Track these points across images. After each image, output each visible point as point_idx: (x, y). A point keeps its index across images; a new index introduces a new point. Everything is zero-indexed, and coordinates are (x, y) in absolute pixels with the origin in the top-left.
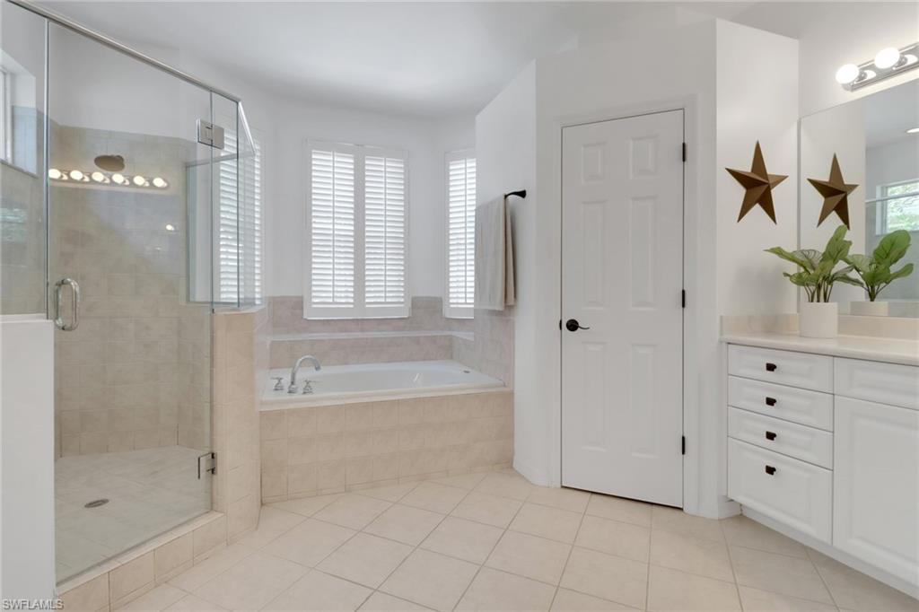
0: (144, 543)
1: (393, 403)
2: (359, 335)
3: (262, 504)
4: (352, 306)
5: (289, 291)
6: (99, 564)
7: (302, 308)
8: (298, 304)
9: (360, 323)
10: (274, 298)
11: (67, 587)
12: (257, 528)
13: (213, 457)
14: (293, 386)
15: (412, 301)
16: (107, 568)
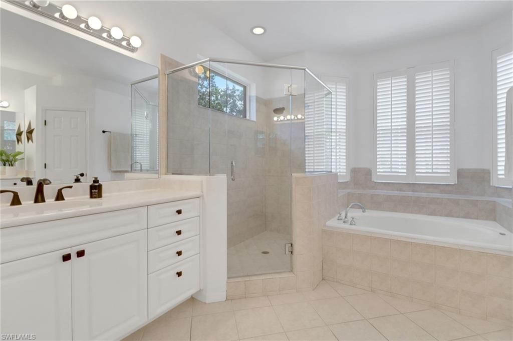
0: (261, 274)
1: (407, 243)
2: (410, 193)
3: (323, 279)
4: (405, 174)
5: (363, 164)
6: (244, 276)
7: (371, 175)
8: (368, 173)
9: (413, 186)
10: (355, 168)
11: (232, 280)
12: (313, 290)
13: (292, 246)
14: (346, 219)
15: (458, 172)
16: (247, 279)
